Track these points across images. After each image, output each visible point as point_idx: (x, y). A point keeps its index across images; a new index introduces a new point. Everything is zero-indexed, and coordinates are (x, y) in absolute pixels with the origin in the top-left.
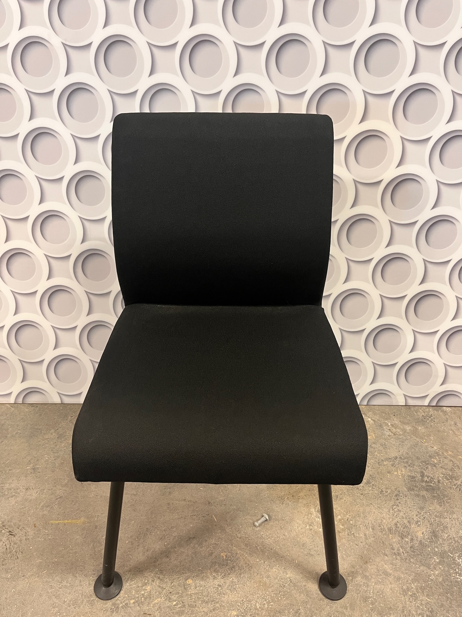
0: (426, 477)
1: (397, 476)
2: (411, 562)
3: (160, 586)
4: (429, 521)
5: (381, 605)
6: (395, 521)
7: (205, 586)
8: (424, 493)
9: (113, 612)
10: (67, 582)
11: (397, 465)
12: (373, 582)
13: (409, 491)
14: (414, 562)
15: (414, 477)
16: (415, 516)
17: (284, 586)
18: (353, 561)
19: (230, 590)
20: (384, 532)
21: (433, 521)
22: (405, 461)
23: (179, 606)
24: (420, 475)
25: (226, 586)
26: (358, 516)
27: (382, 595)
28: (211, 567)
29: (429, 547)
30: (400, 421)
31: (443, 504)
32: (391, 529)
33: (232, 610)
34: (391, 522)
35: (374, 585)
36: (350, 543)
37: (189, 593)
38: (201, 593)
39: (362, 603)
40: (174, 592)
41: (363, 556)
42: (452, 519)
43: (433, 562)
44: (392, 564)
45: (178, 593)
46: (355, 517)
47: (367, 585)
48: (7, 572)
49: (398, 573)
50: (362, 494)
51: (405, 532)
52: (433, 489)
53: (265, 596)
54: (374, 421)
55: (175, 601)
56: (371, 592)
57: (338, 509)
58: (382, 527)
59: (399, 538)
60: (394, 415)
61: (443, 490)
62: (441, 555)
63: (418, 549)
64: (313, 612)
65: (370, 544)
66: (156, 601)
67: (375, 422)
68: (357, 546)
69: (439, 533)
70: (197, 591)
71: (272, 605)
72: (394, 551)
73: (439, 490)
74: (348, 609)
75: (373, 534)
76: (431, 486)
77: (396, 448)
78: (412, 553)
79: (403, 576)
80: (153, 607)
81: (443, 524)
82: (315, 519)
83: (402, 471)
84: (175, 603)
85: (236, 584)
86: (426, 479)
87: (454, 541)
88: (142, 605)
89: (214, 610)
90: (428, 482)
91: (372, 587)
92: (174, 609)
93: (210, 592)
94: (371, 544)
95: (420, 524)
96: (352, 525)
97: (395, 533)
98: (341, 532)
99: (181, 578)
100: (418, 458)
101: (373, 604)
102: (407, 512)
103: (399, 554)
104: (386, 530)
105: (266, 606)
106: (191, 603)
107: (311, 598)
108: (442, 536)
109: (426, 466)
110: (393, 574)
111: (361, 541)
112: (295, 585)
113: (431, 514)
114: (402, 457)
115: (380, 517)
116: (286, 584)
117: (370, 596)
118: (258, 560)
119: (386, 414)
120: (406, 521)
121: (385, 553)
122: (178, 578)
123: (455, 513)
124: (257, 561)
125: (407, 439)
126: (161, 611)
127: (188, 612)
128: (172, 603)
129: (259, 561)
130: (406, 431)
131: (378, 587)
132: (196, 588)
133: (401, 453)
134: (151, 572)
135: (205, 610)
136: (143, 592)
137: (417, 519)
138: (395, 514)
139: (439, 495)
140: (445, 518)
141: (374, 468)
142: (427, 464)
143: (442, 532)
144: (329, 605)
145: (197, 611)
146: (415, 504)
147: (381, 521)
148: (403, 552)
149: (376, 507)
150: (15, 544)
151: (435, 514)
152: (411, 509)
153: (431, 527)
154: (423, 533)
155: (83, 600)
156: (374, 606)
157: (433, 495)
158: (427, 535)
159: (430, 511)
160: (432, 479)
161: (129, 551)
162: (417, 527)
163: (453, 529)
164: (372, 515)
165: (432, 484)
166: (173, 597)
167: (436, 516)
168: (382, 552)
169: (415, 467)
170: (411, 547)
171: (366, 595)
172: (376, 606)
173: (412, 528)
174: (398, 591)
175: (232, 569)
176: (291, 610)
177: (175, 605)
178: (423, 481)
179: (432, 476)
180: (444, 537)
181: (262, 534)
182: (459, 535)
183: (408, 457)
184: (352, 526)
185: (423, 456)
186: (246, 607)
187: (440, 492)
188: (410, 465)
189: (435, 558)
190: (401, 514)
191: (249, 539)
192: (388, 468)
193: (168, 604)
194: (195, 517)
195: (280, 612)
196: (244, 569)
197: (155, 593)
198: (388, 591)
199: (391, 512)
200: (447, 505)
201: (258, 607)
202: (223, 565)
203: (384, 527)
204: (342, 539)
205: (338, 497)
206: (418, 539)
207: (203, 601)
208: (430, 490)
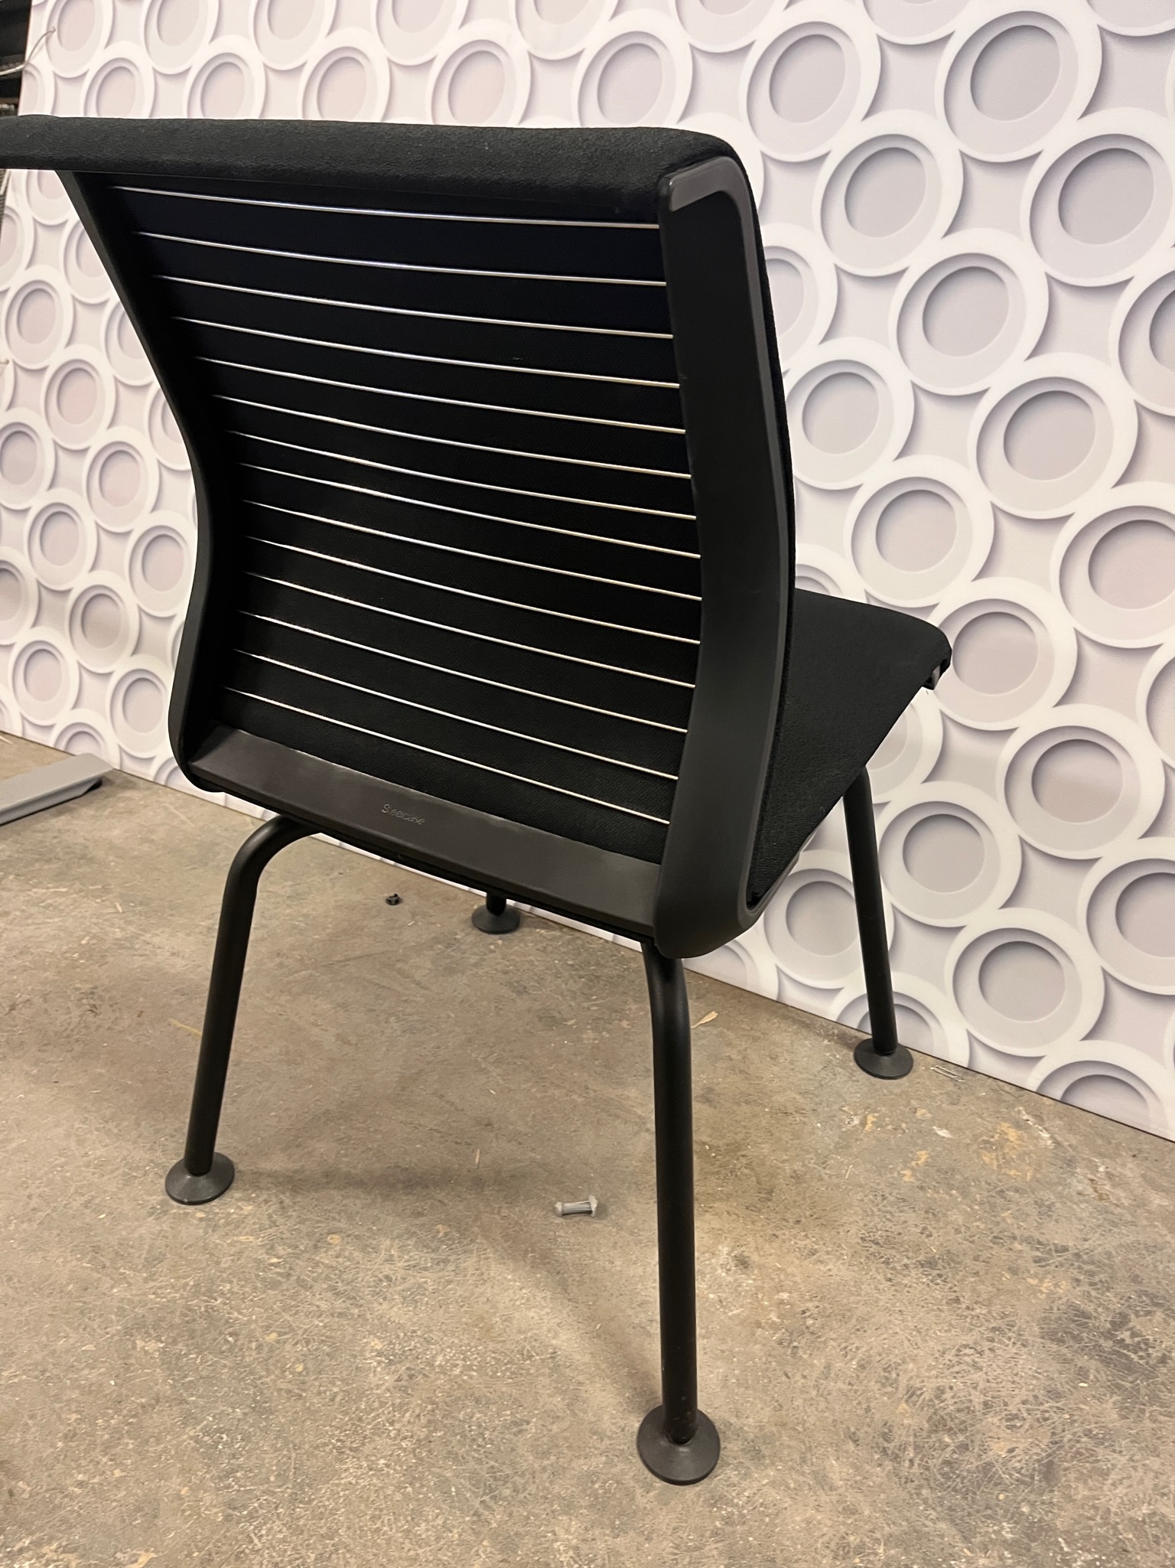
0: (1128, 1333)
1: (1034, 1291)
2: (918, 1494)
3: (270, 1216)
4: (1054, 1434)
5: (751, 1539)
6: (941, 1382)
7: (358, 1263)
8: (1093, 1365)
9: (151, 1214)
10: (117, 1126)
11: (1053, 1267)
12: (767, 1476)
13: (1043, 1338)
14: (930, 1502)
15: (1085, 1315)
16: (1018, 1400)
17: (530, 1357)
18: (747, 1402)
19: (404, 1298)
20: (889, 1389)
21: (1065, 1440)
22: (1087, 1267)
23: (278, 1270)
24: (1109, 1319)
25: (400, 1288)
26: (839, 1317)
27: (771, 1520)
28: (397, 1237)
29: (1007, 1491)
30: (1143, 1176)
31: (1132, 1417)
32: (919, 1392)
33: (377, 1337)
34: (929, 1377)
35: (767, 1484)
36: (770, 1362)
37: (317, 1258)
38: (340, 1271)
39: (701, 1503)
40: (288, 1241)
41: (785, 1407)
42: (1139, 1464)
43: (991, 1530)
44: (857, 1468)
45: (297, 1247)
46: (829, 1316)
47: (745, 1474)
48: (36, 1064)
49: (860, 1497)
50: (890, 1280)
51: (957, 1421)
52: (1130, 1368)
53: (469, 1350)
54: (1057, 1143)
55: (279, 1258)
56: (746, 1494)
57: (794, 1279)
58: (894, 1375)
59: (926, 1426)
60: (1134, 1156)
61: (1163, 1383)
62: (1029, 1528)
63: (964, 1478)
64: (557, 1446)
65: (826, 1393)
66: (242, 1238)
67: (1056, 1148)
68: (784, 1378)
69: (1065, 1475)
70: (334, 1264)
71: (471, 1377)
72: (886, 1445)
73: (1148, 1379)
74: (652, 1494)
75: (851, 1377)
76: (1127, 1357)
77: (1081, 1230)
78: (939, 1477)
79: (867, 1513)
80: (230, 1245)
81: (1098, 1461)
82: (714, 1269)
83: (1056, 1285)
84: (275, 1260)
85: (424, 1295)
86: (1125, 1335)
87: (1102, 1518)
88: (213, 1231)
89: (340, 1315)
90: (1127, 1347)
91: (755, 1485)
92: (263, 1271)
93: (360, 1279)
94: (829, 1394)
95: (1021, 1426)
96: (807, 1328)
97: (923, 1408)
98: (763, 1328)
99: (323, 1225)
100: (1135, 1279)
101: (726, 1523)
102: (999, 1380)
103: (896, 1458)
104: (900, 1389)
105: (457, 1371)
106: (306, 1278)
107: (575, 1415)
108: (1070, 1486)
109: (1149, 1309)
110: (840, 1491)
111: (805, 1374)
112: (556, 1368)
113: (1075, 1421)
114: (1085, 1257)
115: (905, 1353)
116: (537, 1354)
117: (736, 1501)
118: (509, 1277)
119: (1110, 1143)
120: (977, 1399)
121: (854, 1433)
122: (319, 1222)
123: (1158, 1456)
124: (506, 1278)
125: (1134, 1224)
126: (238, 1259)
127: (287, 1290)
128: (269, 1259)
129: (510, 1280)
130: (1145, 1205)
131: (773, 1495)
132: (337, 1257)
133: (1086, 1246)
134: (275, 1185)
135: (324, 1306)
136: (232, 1211)
137: (1019, 1410)
138: (956, 1369)
139: (1138, 1391)
140: (1114, 1451)
141: (973, 1242)
142: (1157, 1305)
143: (1077, 1479)
144: (607, 1456)
145: (306, 1298)
146: (1040, 1373)
147: (900, 1361)
148: (911, 1461)
149: (910, 1324)
150: (86, 1027)
151: (1089, 1427)
152: (1016, 1379)
153: (1050, 1448)
154: (1011, 1451)
155: (118, 1168)
156: (728, 1529)
157: (1120, 1381)
158: (1020, 1461)
159: (1078, 1413)
160: (1146, 1344)
161: (264, 1130)
162: (1003, 1427)
163: (1121, 1490)
164: (885, 1336)
165: (1133, 1356)
166: (280, 1248)
167: (1088, 1433)
168: (848, 1428)
169: (1108, 1294)
170: (947, 1463)
171: (726, 1494)
172: (734, 1532)
173: (984, 1423)
174: (826, 1538)
175: (438, 1264)
176: (508, 1412)
177: (272, 1265)
178: (1109, 1335)
179: (1151, 1338)
180: (1075, 1495)
181: (560, 1236)
182: (1132, 1513)
183: (1105, 1265)
184: (806, 1331)
185: (1159, 1283)
186: (411, 1347)
187: (1148, 1385)
188: (1096, 1284)
189: (1005, 1524)
190: (977, 1376)
191: (522, 1230)
192: (1016, 1260)
193: (261, 1255)
194: (438, 1135)
195: (477, 1401)
196: (465, 1276)
197: (254, 1223)
198: (795, 1520)
199: (948, 1357)
200: (1148, 1424)
201: (437, 1363)
202: (427, 1246)
203: (900, 1378)
204: (756, 1343)
205: (814, 1254)
206: (984, 1457)
207: (333, 1289)
208: (1115, 1366)
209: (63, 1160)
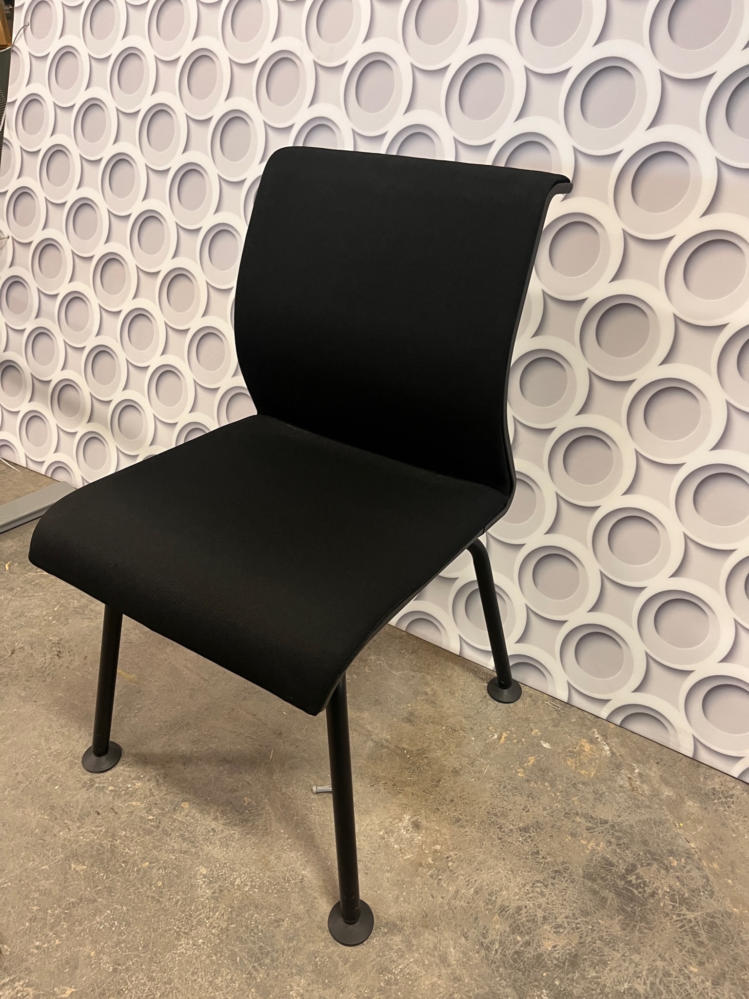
0: (635, 877)
1: (584, 847)
2: (497, 971)
3: (150, 790)
4: (581, 937)
5: (399, 993)
6: (520, 903)
7: (198, 820)
8: (610, 896)
9: (84, 787)
10: (68, 731)
11: (597, 833)
12: (414, 957)
13: (584, 878)
14: (504, 975)
15: (611, 864)
16: (563, 916)
17: (289, 881)
18: (408, 912)
19: (221, 843)
20: (490, 907)
21: (587, 941)
22: (617, 834)
23: (152, 824)
24: (625, 867)
25: (220, 836)
26: (468, 861)
27: (412, 983)
28: (221, 805)
29: (548, 971)
30: (661, 776)
31: (629, 929)
32: (507, 909)
33: (203, 866)
34: (514, 900)
35: (413, 961)
36: (424, 888)
37: (175, 817)
38: (187, 825)
39: (374, 971)
40: (160, 806)
41: (429, 916)
42: (628, 958)
43: (535, 994)
44: (465, 954)
45: (164, 809)
46: (462, 861)
47: (401, 955)
48: (24, 690)
49: (464, 971)
50: (500, 839)
51: (526, 927)
52: (632, 899)
53: (255, 876)
54: (613, 753)
55: (153, 816)
56: (400, 967)
57: (445, 837)
58: (494, 898)
59: (508, 929)
60: (658, 763)
61: (650, 910)
62: (558, 994)
63: (525, 962)
64: (298, 935)
65: (454, 907)
66: (134, 803)
67: (612, 756)
68: (431, 898)
69: (583, 963)
70: (184, 821)
71: (254, 892)
72: (483, 940)
73: (642, 906)
74: (347, 966)
75: (470, 899)
76: (632, 892)
77: (617, 810)
78: (511, 961)
79: (467, 980)
80: (127, 807)
81: (604, 955)
82: (400, 830)
83: (597, 845)
84: (151, 817)
85: (233, 841)
86: (632, 878)
87: (600, 990)
88: (118, 798)
89: (185, 852)
90: (632, 885)
91: (406, 962)
92: (145, 824)
93: (198, 830)
94: (455, 908)
95: (563, 932)
96: (448, 867)
97: (508, 919)
98: (423, 867)
99: (181, 796)
100: (645, 843)
101: (387, 984)
102: (554, 903)
103: (488, 949)
104: (497, 906)
105: (247, 889)
106: (168, 829)
107: (310, 917)
108: (585, 970)
109: (650, 862)
110: (453, 967)
111: (444, 896)
112: (302, 889)
113: (594, 930)
114: (617, 827)
115: (503, 884)
116: (293, 880)
117: (394, 971)
118: (282, 831)
119: (645, 754)
120: (540, 914)
121: (466, 933)
122: (177, 794)
123: (639, 954)
124: (280, 832)
125: (650, 807)
126: (131, 816)
127: (157, 836)
128: (148, 816)
129: (282, 833)
130: (658, 795)
131: (416, 968)
132: (186, 816)
133: (619, 821)
134: (155, 770)
135: (176, 846)
136: (129, 786)
137: (563, 922)
138: (531, 895)
139: (634, 913)
140: (614, 950)
141: (552, 816)
142: (655, 859)
143: (590, 966)
144: (325, 942)
145: (166, 841)
146: (579, 900)
147: (499, 890)
148: (496, 951)
149: (508, 867)
150: (54, 666)
151: (602, 934)
152: (565, 903)
153: (577, 946)
154: (555, 947)
155: (67, 757)
156: (388, 987)
157: (625, 907)
158: (558, 953)
159: (598, 925)
160: (644, 884)
161: (151, 735)
162: (552, 932)
163: (614, 974)
164: (492, 874)
165: (635, 891)
166: (155, 810)
167: (601, 938)
168: (463, 929)
169: (627, 852)
170: (516, 953)
171: (389, 966)
172: (390, 989)
173: (541, 929)
174: (441, 995)
175: (242, 822)
176: (273, 914)
177: (149, 820)
178: (623, 877)
179: (648, 880)
180: (587, 975)
181: (314, 806)
182: (618, 988)
183: (628, 833)
184: (448, 870)
185: (658, 845)
186: (223, 873)
187: (641, 910)
188: (621, 845)
189: (544, 991)
190: (542, 900)
191: (292, 802)
192: (576, 828)
193: (144, 814)
194: (251, 740)
195: (256, 907)
196: (257, 830)
197: (141, 794)
198: (426, 983)
199: (527, 888)
200: (637, 934)
201: (236, 883)
202: (238, 811)
203: (498, 900)
204: (418, 876)
205: (458, 822)
206: (539, 949)
207: (182, 836)
208: (624, 897)
209: (36, 751)
